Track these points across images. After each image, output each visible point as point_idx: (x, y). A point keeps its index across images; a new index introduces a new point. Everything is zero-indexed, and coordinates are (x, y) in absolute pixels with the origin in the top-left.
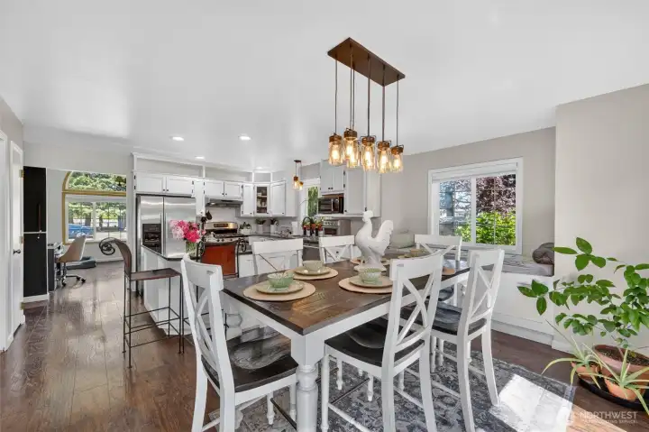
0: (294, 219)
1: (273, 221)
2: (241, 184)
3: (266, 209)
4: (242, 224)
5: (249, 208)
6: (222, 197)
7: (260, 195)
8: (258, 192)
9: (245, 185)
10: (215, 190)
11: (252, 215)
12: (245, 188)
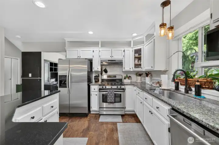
0: (164, 72)
1: (147, 74)
2: (123, 49)
3: (140, 65)
4: (125, 75)
5: (129, 65)
6: (110, 59)
7: (137, 55)
8: (135, 53)
9: (126, 49)
10: (106, 54)
11: (131, 70)
12: (125, 51)
